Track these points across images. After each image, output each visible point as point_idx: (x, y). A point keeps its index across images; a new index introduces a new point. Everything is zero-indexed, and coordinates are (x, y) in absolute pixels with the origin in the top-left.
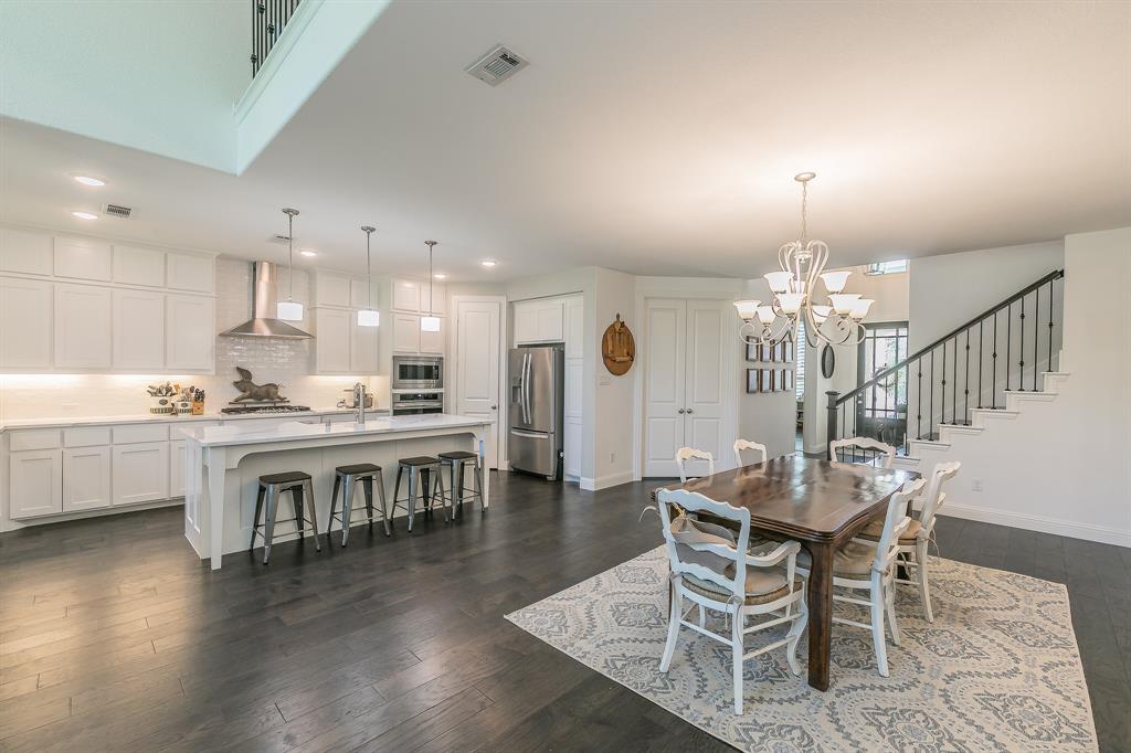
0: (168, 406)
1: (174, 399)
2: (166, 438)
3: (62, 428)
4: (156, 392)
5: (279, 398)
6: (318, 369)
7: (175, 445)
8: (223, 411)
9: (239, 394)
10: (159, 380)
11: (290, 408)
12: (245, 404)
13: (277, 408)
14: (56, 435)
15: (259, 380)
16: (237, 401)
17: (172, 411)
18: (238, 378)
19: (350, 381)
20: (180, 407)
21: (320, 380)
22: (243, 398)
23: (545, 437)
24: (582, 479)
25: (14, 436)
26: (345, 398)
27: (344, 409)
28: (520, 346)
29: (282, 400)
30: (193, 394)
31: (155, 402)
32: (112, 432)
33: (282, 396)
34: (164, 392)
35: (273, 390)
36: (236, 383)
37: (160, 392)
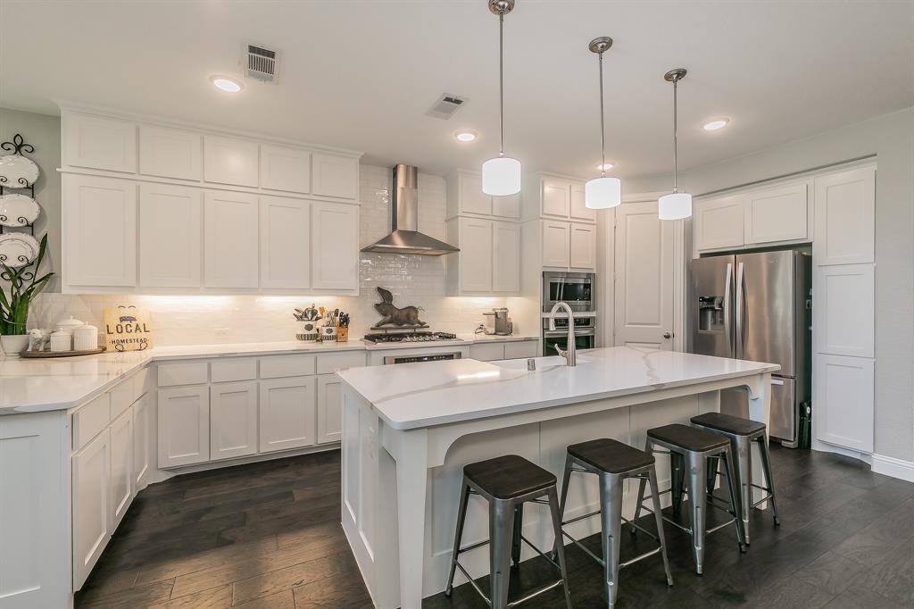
0: (314, 332)
1: (319, 325)
2: (312, 372)
3: (208, 359)
4: (302, 316)
5: (419, 322)
6: (460, 289)
7: (322, 380)
8: (367, 337)
9: (379, 318)
10: (305, 302)
11: (430, 334)
12: (386, 329)
13: (419, 335)
14: (203, 367)
15: (400, 303)
16: (378, 326)
17: (317, 338)
18: (378, 300)
19: (489, 303)
20: (325, 334)
21: (458, 302)
22: (384, 323)
23: (781, 383)
24: (876, 456)
25: (162, 368)
26: (482, 322)
27: (482, 337)
28: (703, 255)
29: (422, 325)
30: (338, 318)
31: (300, 327)
32: (259, 363)
33: (422, 321)
34: (310, 316)
35: (413, 313)
36: (377, 306)
37: (306, 316)
